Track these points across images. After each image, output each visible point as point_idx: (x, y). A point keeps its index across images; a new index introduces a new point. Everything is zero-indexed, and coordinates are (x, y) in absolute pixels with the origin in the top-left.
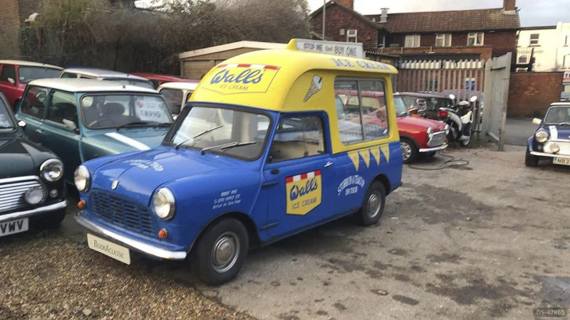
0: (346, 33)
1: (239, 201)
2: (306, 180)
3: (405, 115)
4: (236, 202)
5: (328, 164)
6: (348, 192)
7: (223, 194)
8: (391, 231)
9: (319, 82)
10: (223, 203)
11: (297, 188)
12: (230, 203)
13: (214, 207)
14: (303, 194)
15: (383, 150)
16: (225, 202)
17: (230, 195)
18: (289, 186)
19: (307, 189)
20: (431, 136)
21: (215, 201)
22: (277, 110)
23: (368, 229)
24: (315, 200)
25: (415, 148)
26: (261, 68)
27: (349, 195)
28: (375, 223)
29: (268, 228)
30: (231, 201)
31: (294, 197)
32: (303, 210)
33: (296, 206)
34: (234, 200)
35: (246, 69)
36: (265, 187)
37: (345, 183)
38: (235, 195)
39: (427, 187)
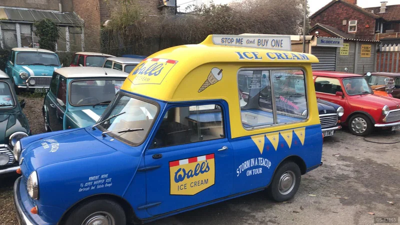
0: (348, 23)
1: (110, 185)
2: (195, 164)
3: (366, 93)
4: (107, 185)
5: (224, 148)
6: (249, 173)
7: (91, 178)
8: (299, 210)
9: (219, 74)
10: (91, 187)
11: (184, 170)
12: (98, 187)
13: (81, 190)
14: (192, 176)
15: (298, 133)
16: (93, 185)
17: (100, 178)
18: (173, 170)
19: (196, 171)
20: (387, 113)
21: (82, 185)
22: (165, 100)
23: (277, 206)
24: (206, 181)
25: (370, 123)
26: (164, 61)
27: (252, 176)
28: (289, 199)
29: (146, 208)
30: (100, 184)
31: (179, 179)
32: (192, 191)
33: (182, 187)
34: (104, 183)
35: (155, 62)
36: (142, 171)
37: (246, 165)
38: (105, 179)
39: (369, 162)
